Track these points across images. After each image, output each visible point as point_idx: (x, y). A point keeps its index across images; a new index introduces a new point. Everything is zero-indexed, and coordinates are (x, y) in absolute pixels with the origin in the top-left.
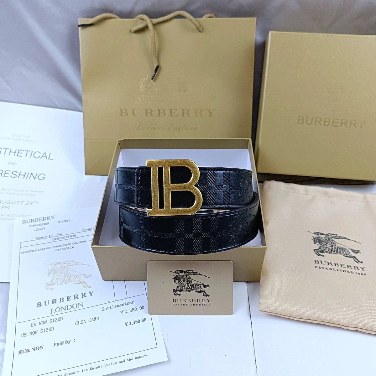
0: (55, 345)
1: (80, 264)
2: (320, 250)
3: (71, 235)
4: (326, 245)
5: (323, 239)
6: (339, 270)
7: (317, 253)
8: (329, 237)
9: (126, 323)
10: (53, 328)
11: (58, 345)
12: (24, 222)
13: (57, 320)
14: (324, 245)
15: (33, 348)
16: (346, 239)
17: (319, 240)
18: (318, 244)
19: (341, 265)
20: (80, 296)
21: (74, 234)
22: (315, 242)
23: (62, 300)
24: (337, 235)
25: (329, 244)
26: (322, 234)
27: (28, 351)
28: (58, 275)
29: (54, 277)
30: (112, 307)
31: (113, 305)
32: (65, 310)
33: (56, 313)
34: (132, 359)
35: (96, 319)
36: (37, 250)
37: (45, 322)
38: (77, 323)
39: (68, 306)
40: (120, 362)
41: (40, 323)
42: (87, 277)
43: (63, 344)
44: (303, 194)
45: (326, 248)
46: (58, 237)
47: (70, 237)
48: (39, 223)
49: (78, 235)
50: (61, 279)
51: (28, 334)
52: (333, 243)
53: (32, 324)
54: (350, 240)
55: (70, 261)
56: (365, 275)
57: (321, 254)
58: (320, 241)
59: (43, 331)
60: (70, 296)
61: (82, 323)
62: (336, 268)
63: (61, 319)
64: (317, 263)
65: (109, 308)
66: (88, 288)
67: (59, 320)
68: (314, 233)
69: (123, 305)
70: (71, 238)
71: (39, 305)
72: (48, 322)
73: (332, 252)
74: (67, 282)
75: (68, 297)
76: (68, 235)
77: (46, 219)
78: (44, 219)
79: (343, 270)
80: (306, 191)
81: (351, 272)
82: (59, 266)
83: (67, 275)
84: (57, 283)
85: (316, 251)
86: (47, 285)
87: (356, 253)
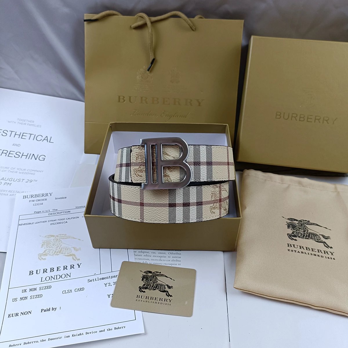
0: (42, 311)
1: (71, 238)
2: (293, 234)
3: (66, 211)
4: (298, 230)
5: (297, 224)
6: (310, 254)
8: (302, 223)
9: (109, 295)
10: (41, 295)
11: (45, 311)
12: (25, 197)
13: (46, 288)
14: (297, 230)
15: (21, 313)
16: (318, 225)
17: (292, 226)
18: (291, 229)
19: (312, 249)
20: (69, 267)
21: (68, 211)
22: (289, 227)
23: (52, 270)
24: (309, 221)
25: (302, 230)
26: (295, 220)
27: (17, 315)
28: (50, 246)
29: (47, 249)
30: (97, 279)
31: (98, 278)
32: (54, 279)
33: (45, 282)
34: (111, 329)
35: (82, 289)
36: (34, 223)
37: (35, 289)
38: (64, 292)
39: (57, 276)
40: (100, 331)
41: (31, 290)
42: (77, 250)
43: (50, 311)
44: (280, 183)
45: (299, 233)
46: (54, 212)
47: (64, 212)
48: (38, 198)
49: (72, 211)
50: (53, 250)
51: (19, 299)
52: (306, 229)
53: (23, 290)
54: (321, 227)
55: (62, 235)
56: (334, 259)
57: (294, 238)
58: (294, 227)
59: (33, 297)
60: (60, 267)
61: (68, 292)
63: (50, 287)
65: (94, 280)
66: (76, 260)
67: (48, 288)
68: (288, 219)
69: (107, 278)
70: (66, 213)
71: (31, 273)
72: (38, 289)
73: (305, 237)
74: (58, 254)
75: (58, 267)
76: (63, 211)
77: (45, 195)
78: (43, 195)
79: (314, 254)
80: (282, 180)
81: (321, 256)
82: (52, 238)
83: (59, 247)
84: (49, 254)
85: (289, 236)
86: (40, 255)
87: (326, 239)
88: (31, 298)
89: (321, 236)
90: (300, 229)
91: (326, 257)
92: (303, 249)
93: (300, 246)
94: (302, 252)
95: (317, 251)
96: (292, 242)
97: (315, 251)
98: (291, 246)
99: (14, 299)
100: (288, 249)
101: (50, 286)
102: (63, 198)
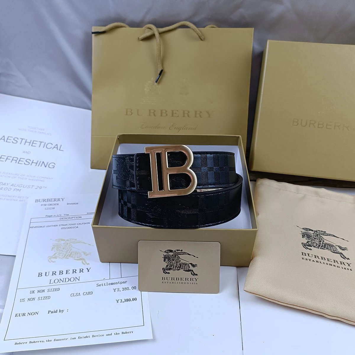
0: (50, 313)
1: (81, 243)
2: (308, 244)
5: (312, 234)
6: (325, 263)
7: (305, 246)
8: (317, 233)
9: (118, 300)
10: (49, 297)
11: (52, 312)
12: (37, 201)
13: (55, 290)
14: (312, 240)
15: (28, 313)
16: (334, 236)
17: (307, 236)
18: (306, 239)
19: (328, 259)
20: (78, 271)
21: (79, 216)
22: (303, 236)
23: (61, 273)
24: (325, 232)
25: (317, 240)
26: (310, 230)
27: (24, 315)
28: (60, 250)
29: (57, 252)
30: (106, 284)
32: (63, 282)
33: (54, 284)
35: (90, 293)
36: (45, 227)
37: (43, 291)
38: (72, 295)
39: (66, 279)
41: (39, 291)
42: (87, 255)
43: (57, 312)
44: (295, 193)
45: (314, 242)
46: (65, 217)
47: (75, 218)
48: (50, 203)
49: (83, 217)
50: (63, 254)
51: (26, 300)
52: (321, 239)
53: (31, 292)
54: (338, 238)
55: (73, 239)
56: (351, 270)
57: (309, 248)
58: (309, 237)
59: (41, 298)
60: (69, 270)
61: (77, 295)
62: (322, 261)
63: (59, 289)
65: (103, 285)
66: (86, 264)
67: (56, 290)
68: (303, 228)
69: (116, 283)
70: (77, 219)
71: (40, 275)
72: (46, 291)
73: (320, 247)
74: (68, 257)
75: (67, 271)
76: (75, 216)
77: (57, 200)
78: (55, 200)
79: (330, 264)
80: (298, 190)
81: (337, 266)
82: (63, 242)
83: (69, 251)
84: (58, 257)
85: (304, 245)
86: (50, 258)
87: (343, 250)
88: (39, 299)
89: (337, 247)
90: (315, 239)
91: (342, 267)
92: (319, 258)
93: (315, 256)
94: (316, 261)
95: (333, 262)
96: (307, 251)
97: (331, 261)
98: (306, 255)
99: (21, 300)
100: (302, 258)
102: (75, 204)
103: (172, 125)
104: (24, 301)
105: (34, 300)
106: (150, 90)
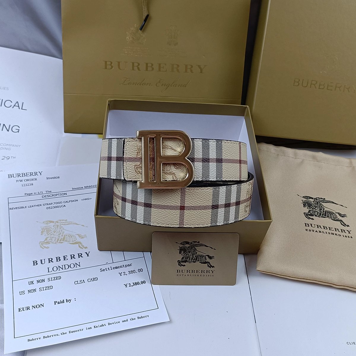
0: (56, 303)
1: (73, 224)
2: (309, 213)
3: (61, 193)
4: (315, 209)
5: (312, 203)
6: (327, 233)
7: (307, 216)
8: (317, 201)
9: (126, 285)
10: (51, 287)
11: (59, 303)
12: (10, 176)
13: (55, 278)
14: (313, 209)
15: (33, 306)
16: (333, 203)
17: (308, 204)
18: (307, 208)
19: (329, 228)
20: (76, 256)
21: (64, 193)
22: (304, 206)
23: (58, 259)
24: (324, 199)
25: (318, 208)
26: (311, 198)
27: (28, 308)
28: (51, 233)
29: (48, 236)
30: (110, 269)
31: (111, 267)
32: (63, 269)
33: (53, 272)
34: (135, 319)
35: (95, 279)
37: (43, 281)
39: (65, 265)
40: (123, 321)
41: (38, 281)
42: (82, 238)
43: (64, 302)
45: (315, 211)
46: (47, 194)
48: (26, 178)
49: (69, 193)
50: (56, 238)
51: (26, 292)
52: (322, 207)
53: (30, 282)
54: (337, 204)
55: (63, 220)
56: (351, 237)
57: (311, 217)
59: (42, 289)
60: (67, 256)
61: (81, 283)
62: (325, 231)
64: (308, 226)
65: (107, 269)
66: (83, 248)
67: (57, 279)
68: (304, 197)
69: (121, 267)
70: (61, 196)
71: (35, 263)
72: (46, 280)
73: (321, 216)
74: (62, 241)
75: (64, 257)
76: (59, 193)
77: (34, 174)
78: (31, 174)
79: (332, 233)
80: (296, 154)
81: (339, 235)
82: (52, 224)
83: (61, 234)
84: (51, 242)
85: (306, 214)
86: (42, 243)
87: (343, 217)
88: (40, 290)
89: (337, 215)
90: (316, 207)
91: (343, 236)
92: (321, 228)
93: (318, 226)
94: (319, 231)
95: (335, 230)
96: (309, 221)
97: (332, 229)
98: (309, 226)
99: (21, 292)
100: (306, 229)
101: (60, 277)
102: (55, 178)
103: (160, 81)
104: (24, 293)
105: (36, 291)
106: (133, 39)
